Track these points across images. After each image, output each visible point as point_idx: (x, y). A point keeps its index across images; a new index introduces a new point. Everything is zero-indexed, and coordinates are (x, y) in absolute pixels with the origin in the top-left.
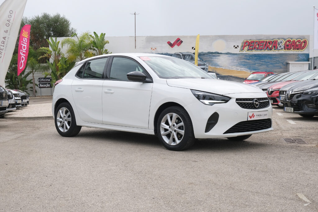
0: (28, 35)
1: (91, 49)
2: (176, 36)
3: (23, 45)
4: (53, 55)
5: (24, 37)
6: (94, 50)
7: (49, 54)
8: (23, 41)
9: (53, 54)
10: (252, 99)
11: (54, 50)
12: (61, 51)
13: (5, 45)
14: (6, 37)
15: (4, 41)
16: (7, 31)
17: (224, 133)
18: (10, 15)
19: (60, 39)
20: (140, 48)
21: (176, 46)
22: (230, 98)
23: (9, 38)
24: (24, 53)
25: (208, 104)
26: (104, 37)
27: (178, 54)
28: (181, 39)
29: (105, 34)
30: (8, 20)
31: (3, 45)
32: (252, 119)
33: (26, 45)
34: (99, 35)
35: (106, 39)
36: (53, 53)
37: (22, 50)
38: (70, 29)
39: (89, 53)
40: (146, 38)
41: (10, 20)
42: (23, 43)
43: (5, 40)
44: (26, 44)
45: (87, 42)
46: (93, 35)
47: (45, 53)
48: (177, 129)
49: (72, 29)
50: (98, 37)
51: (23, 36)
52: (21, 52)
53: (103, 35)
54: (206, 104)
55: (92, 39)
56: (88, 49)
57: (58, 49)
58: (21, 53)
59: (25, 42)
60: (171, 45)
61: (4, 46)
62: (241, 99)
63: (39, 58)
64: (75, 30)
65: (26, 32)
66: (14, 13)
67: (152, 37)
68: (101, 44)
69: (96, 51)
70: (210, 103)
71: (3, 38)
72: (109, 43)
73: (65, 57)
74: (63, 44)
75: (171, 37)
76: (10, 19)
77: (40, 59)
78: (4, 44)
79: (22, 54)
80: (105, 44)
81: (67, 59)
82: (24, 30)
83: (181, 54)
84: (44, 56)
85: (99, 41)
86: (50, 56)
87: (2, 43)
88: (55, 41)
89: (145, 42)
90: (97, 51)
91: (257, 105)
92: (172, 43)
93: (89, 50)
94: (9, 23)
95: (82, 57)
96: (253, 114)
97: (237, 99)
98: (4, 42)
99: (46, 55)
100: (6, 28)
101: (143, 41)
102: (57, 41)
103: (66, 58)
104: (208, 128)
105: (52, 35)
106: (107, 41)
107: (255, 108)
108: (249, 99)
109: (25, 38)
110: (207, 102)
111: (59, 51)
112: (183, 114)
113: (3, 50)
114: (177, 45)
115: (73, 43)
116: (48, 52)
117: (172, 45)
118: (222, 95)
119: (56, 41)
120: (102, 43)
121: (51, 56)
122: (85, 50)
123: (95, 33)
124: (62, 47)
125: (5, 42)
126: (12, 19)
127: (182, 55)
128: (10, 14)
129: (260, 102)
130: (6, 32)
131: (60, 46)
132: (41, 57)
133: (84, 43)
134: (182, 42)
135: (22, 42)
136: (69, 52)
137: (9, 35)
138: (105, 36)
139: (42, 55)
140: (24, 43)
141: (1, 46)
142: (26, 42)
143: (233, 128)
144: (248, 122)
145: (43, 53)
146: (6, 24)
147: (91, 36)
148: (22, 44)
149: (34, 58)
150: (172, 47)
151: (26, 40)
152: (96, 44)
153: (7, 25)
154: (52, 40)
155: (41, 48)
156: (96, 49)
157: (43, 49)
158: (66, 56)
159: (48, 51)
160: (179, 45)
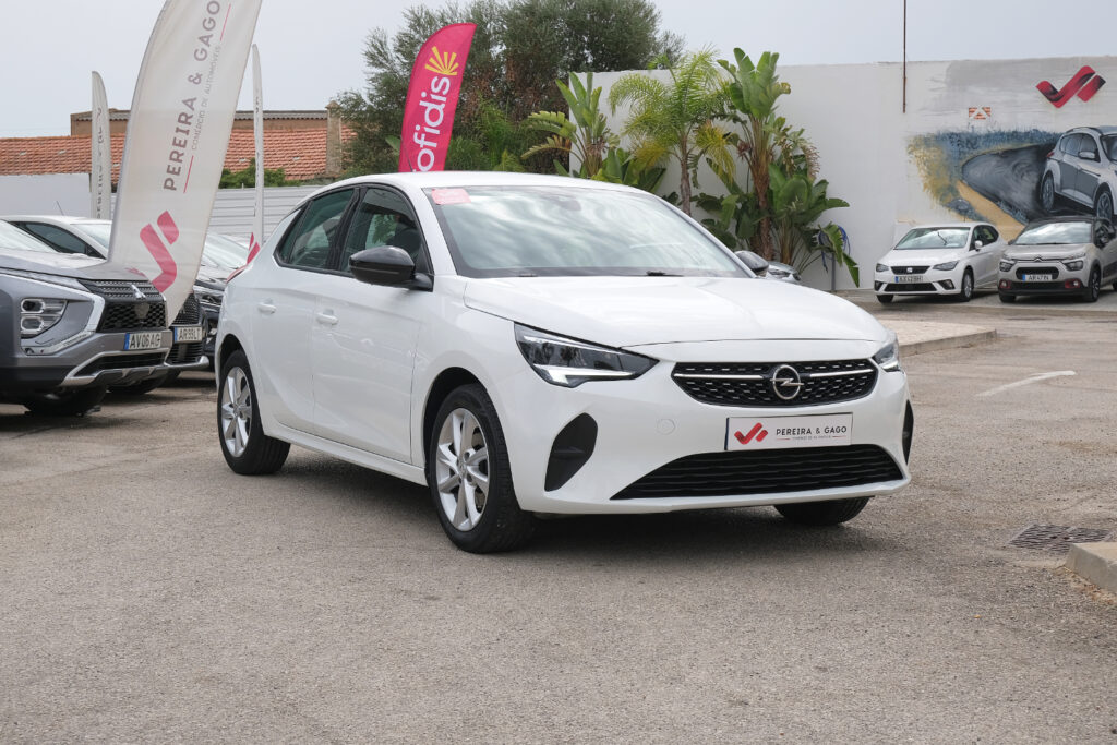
0: (457, 65)
1: (723, 116)
2: (1075, 59)
3: (430, 106)
4: (578, 143)
5: (433, 75)
6: (736, 119)
7: (564, 140)
8: (429, 92)
9: (581, 138)
10: (766, 367)
11: (583, 123)
12: (608, 125)
13: (191, 128)
14: (195, 99)
15: (189, 112)
16: (199, 76)
17: (614, 498)
18: (211, 19)
19: (606, 81)
20: (924, 109)
21: (1074, 101)
22: (654, 361)
23: (205, 101)
24: (430, 137)
25: (565, 381)
26: (773, 67)
27: (1083, 135)
28: (1099, 73)
29: (776, 56)
30: (201, 39)
31: (183, 127)
32: (753, 445)
33: (443, 105)
34: (755, 61)
35: (781, 74)
36: (580, 133)
37: (423, 123)
38: (659, 36)
39: (712, 133)
40: (948, 70)
41: (208, 37)
42: (428, 99)
43: (193, 109)
44: (444, 99)
45: (708, 89)
46: (733, 61)
47: (551, 135)
48: (474, 470)
49: (667, 37)
50: (753, 68)
51: (431, 72)
52: (416, 134)
53: (770, 60)
54: (555, 379)
55: (726, 77)
56: (712, 118)
57: (597, 119)
58: (419, 137)
59: (440, 94)
60: (1052, 97)
61: (187, 132)
62: (700, 367)
63: (525, 155)
64: (677, 43)
65: (446, 54)
66: (223, 13)
67: (976, 62)
68: (762, 97)
69: (744, 123)
70: (567, 377)
71: (185, 102)
72: (789, 91)
73: (625, 149)
74: (616, 97)
75: (1055, 63)
76: (207, 33)
77: (534, 155)
78: (189, 124)
79: (422, 142)
80: (776, 96)
81: (630, 158)
82: (435, 49)
83: (1096, 136)
84: (544, 146)
85: (753, 83)
86: (570, 146)
87: (179, 121)
88: (585, 87)
89: (943, 85)
90: (749, 125)
91: (790, 390)
92: (1059, 89)
93: (717, 123)
94: (206, 47)
95: (689, 146)
96: (759, 426)
97: (680, 367)
98: (187, 118)
99: (551, 143)
100: (195, 67)
101: (937, 81)
102: (595, 87)
103: (628, 154)
104: (556, 476)
105: (590, 61)
106: (783, 84)
107: (776, 402)
108: (749, 367)
109: (440, 77)
110: (558, 373)
111: (602, 125)
112: (486, 415)
113: (184, 146)
114: (1079, 95)
115: (653, 94)
116: (563, 132)
117: (1056, 97)
118: (619, 349)
119: (590, 86)
120: (765, 93)
121: (573, 145)
122: (698, 121)
123: (739, 53)
124: (614, 107)
125: (191, 117)
126: (216, 32)
127: (1101, 138)
128: (208, 16)
129: (805, 380)
130: (196, 79)
131: (603, 105)
132: (534, 149)
133: (698, 93)
134: (1100, 82)
135: (424, 94)
136: (631, 128)
137: (207, 92)
138: (779, 63)
139: (539, 144)
140: (433, 97)
141: (178, 130)
142: (445, 92)
143: (653, 480)
144: (727, 457)
145: (542, 135)
146: (196, 51)
147: (724, 64)
148: (422, 103)
149: (510, 152)
150: (1058, 106)
151: (445, 84)
152: (742, 96)
153: (199, 56)
154: (578, 85)
155: (534, 115)
156: (743, 116)
157: (542, 120)
158: (626, 144)
159: (561, 126)
160: (1087, 95)
